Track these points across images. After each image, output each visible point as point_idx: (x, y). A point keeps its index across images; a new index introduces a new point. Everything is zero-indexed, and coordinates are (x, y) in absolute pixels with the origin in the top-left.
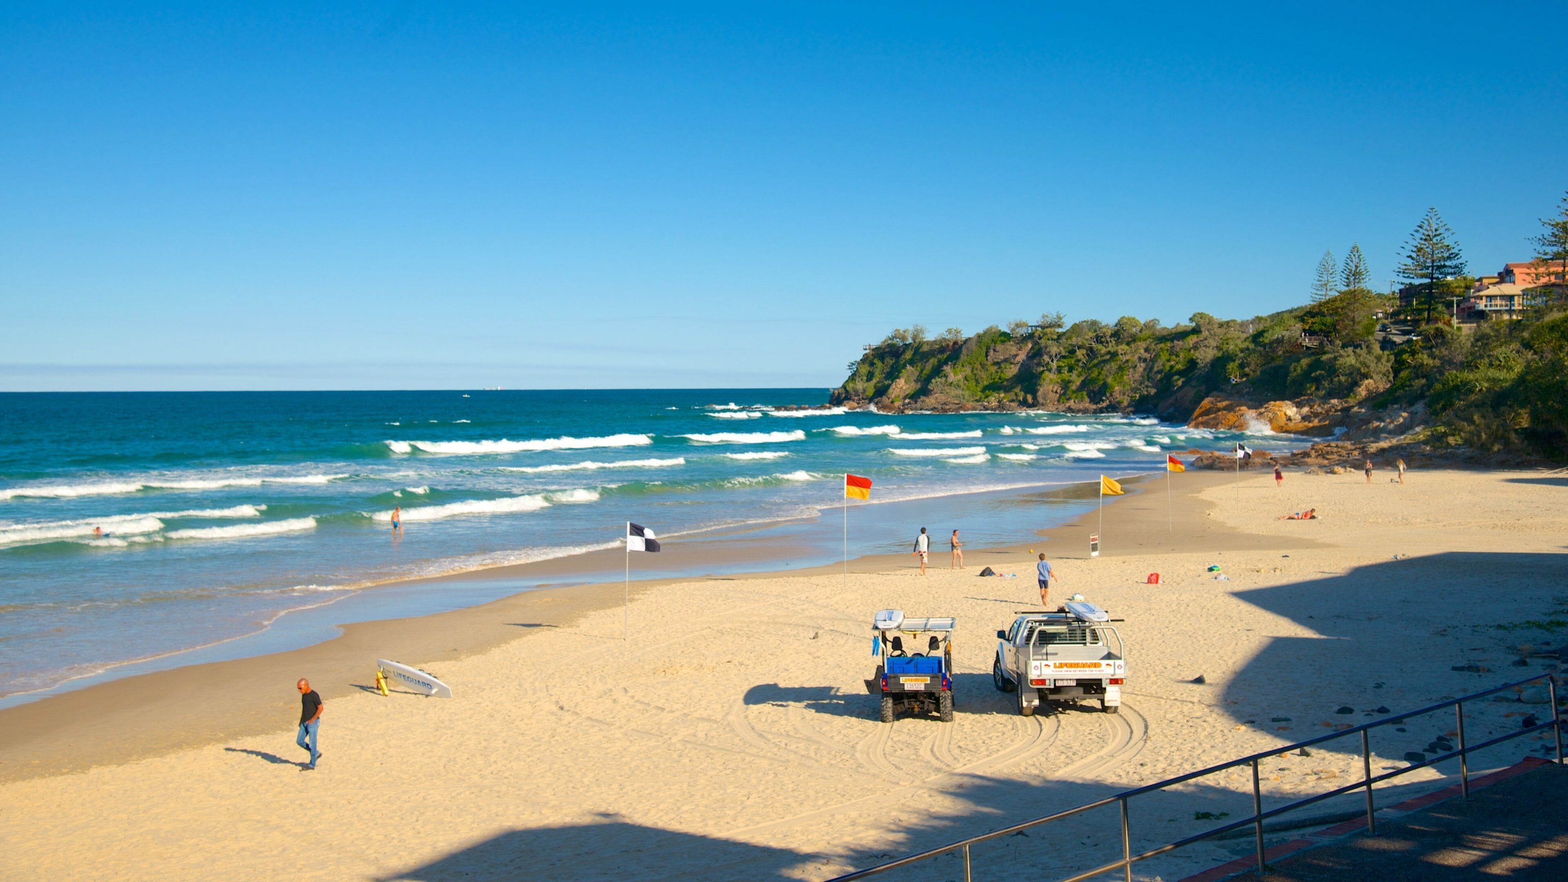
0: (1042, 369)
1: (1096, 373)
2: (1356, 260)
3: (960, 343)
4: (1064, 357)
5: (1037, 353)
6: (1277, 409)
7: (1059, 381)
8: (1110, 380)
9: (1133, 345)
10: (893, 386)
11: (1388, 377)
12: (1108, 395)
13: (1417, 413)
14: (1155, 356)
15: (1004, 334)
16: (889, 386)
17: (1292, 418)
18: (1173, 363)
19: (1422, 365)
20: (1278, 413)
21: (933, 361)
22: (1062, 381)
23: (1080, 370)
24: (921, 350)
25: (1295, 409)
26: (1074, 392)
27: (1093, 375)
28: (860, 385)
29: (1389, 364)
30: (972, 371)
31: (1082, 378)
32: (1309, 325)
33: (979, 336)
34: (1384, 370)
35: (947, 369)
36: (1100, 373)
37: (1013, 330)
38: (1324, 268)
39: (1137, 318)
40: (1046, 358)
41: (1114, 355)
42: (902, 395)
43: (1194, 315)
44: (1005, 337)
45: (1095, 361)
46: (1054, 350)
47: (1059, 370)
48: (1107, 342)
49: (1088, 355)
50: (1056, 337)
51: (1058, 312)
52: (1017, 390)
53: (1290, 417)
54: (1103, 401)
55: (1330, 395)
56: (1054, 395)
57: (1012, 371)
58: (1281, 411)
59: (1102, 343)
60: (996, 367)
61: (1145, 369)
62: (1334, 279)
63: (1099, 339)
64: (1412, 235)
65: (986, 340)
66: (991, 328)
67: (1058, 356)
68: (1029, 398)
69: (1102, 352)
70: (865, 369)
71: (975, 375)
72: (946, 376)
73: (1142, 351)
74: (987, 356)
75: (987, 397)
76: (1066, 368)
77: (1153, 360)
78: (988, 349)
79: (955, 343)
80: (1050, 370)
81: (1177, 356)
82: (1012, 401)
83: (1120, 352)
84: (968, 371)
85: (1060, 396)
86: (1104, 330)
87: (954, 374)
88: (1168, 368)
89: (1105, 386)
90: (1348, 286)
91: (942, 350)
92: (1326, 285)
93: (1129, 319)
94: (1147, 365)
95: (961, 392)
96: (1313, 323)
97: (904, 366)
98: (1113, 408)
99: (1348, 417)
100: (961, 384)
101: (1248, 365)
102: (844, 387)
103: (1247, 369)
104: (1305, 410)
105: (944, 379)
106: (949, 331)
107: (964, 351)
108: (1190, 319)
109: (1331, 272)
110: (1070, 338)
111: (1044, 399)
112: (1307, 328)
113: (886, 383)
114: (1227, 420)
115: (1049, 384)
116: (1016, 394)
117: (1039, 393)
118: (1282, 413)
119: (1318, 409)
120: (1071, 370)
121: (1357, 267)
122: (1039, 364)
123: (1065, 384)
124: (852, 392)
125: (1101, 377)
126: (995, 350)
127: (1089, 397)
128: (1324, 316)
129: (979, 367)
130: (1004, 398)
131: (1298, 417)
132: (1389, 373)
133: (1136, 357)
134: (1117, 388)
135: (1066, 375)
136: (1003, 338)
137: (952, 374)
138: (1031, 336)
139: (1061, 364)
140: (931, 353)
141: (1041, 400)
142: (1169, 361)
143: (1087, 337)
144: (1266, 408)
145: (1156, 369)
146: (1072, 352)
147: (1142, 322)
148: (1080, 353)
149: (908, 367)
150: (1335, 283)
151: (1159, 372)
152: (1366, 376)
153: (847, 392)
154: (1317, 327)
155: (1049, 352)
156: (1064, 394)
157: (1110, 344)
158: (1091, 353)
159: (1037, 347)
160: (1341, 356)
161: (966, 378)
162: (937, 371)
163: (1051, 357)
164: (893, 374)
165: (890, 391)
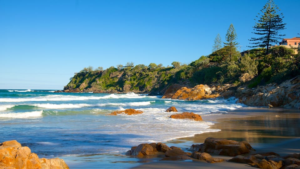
0: (125, 80)
1: (142, 81)
2: (232, 30)
3: (102, 72)
4: (132, 76)
5: (124, 75)
6: (201, 88)
7: (130, 83)
8: (146, 83)
9: (154, 72)
10: (81, 85)
11: (255, 72)
12: (145, 88)
13: (287, 87)
14: (161, 76)
15: (116, 69)
16: (80, 85)
17: (208, 92)
18: (166, 78)
19: (279, 63)
20: (201, 90)
21: (94, 77)
22: (131, 83)
23: (137, 80)
24: (91, 74)
25: (209, 88)
26: (135, 87)
27: (141, 82)
28: (72, 85)
29: (256, 66)
30: (105, 80)
31: (138, 83)
32: (212, 59)
33: (108, 69)
34: (254, 68)
35: (97, 79)
36: (143, 81)
37: (118, 68)
38: (217, 41)
39: (156, 64)
40: (127, 76)
41: (148, 75)
42: (84, 88)
43: (173, 63)
44: (116, 70)
45: (142, 77)
46: (129, 73)
47: (131, 80)
48: (146, 71)
49: (140, 75)
50: (131, 70)
51: (132, 62)
52: (117, 86)
53: (207, 92)
54: (144, 90)
55: (225, 82)
56: (129, 88)
57: (116, 80)
58: (203, 89)
59: (144, 71)
60: (112, 79)
61: (157, 80)
62: (220, 45)
63: (143, 70)
64: (261, 11)
65: (110, 71)
66: (111, 67)
67: (131, 76)
68: (121, 89)
69: (144, 74)
70: (74, 80)
71: (106, 81)
72: (97, 82)
73: (157, 74)
74: (110, 76)
75: (108, 88)
76: (133, 79)
77: (160, 77)
78: (110, 73)
79: (101, 72)
80: (128, 80)
81: (167, 76)
82: (116, 90)
83: (150, 74)
84: (103, 80)
85: (131, 88)
86: (145, 67)
87: (99, 81)
88: (164, 80)
89: (145, 85)
90: (228, 41)
91: (97, 74)
92: (217, 46)
93: (153, 64)
94: (158, 79)
95: (100, 87)
96: (213, 58)
97: (85, 79)
98: (146, 92)
99: (236, 92)
100: (101, 84)
101: (189, 73)
102: (67, 85)
103: (188, 75)
104: (214, 89)
105: (96, 83)
106: (99, 68)
107: (103, 74)
108: (172, 64)
109: (219, 41)
110: (135, 70)
111: (125, 89)
112: (211, 60)
113: (79, 84)
114: (177, 93)
115: (127, 84)
116: (117, 88)
117: (124, 87)
118: (203, 90)
119: (220, 88)
120: (134, 80)
121: (232, 33)
122: (125, 78)
123: (132, 85)
124: (69, 87)
125: (143, 82)
126: (112, 74)
127: (139, 89)
128: (218, 55)
129: (107, 79)
130: (113, 89)
131: (211, 92)
132: (256, 70)
133: (155, 76)
134: (148, 86)
135: (133, 82)
136: (115, 70)
137: (98, 81)
138: (123, 70)
139: (131, 78)
140: (94, 75)
141: (124, 90)
142: (165, 77)
143: (140, 69)
144: (195, 88)
145: (160, 80)
146: (135, 74)
147: (157, 65)
148: (137, 75)
149: (86, 79)
150: (220, 46)
151: (161, 81)
152: (244, 72)
153: (68, 87)
154: (215, 60)
155: (128, 74)
156: (132, 88)
157: (147, 72)
158: (141, 74)
159: (125, 73)
160: (229, 65)
161: (103, 83)
162: (94, 80)
163: (128, 76)
164: (81, 82)
165: (80, 86)
